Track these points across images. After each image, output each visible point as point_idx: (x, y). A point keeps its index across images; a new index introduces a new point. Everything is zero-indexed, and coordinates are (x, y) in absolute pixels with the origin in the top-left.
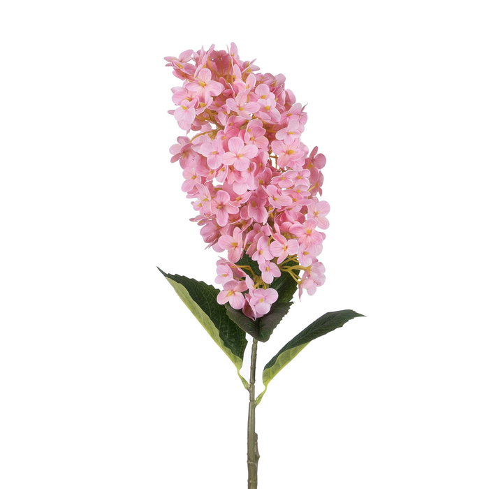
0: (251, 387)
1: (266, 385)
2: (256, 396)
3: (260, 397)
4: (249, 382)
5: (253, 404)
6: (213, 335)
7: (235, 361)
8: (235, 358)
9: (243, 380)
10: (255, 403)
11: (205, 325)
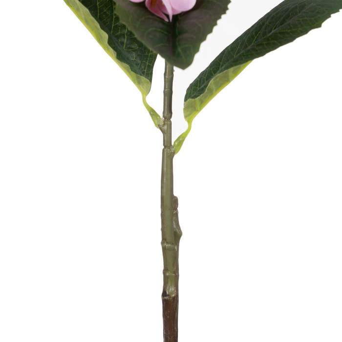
0: (165, 124)
1: (190, 122)
2: (174, 138)
3: (181, 140)
4: (161, 116)
5: (169, 152)
6: (100, 40)
7: (138, 82)
8: (138, 78)
9: (153, 113)
10: (173, 150)
11: (86, 22)
